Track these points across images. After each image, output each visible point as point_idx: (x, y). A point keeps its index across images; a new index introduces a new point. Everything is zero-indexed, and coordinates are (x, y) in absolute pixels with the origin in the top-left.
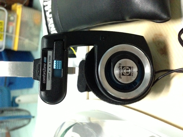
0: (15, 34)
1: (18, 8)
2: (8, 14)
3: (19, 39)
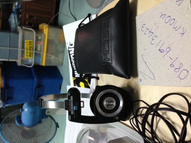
0: (43, 52)
1: (45, 28)
2: (36, 34)
3: (47, 56)
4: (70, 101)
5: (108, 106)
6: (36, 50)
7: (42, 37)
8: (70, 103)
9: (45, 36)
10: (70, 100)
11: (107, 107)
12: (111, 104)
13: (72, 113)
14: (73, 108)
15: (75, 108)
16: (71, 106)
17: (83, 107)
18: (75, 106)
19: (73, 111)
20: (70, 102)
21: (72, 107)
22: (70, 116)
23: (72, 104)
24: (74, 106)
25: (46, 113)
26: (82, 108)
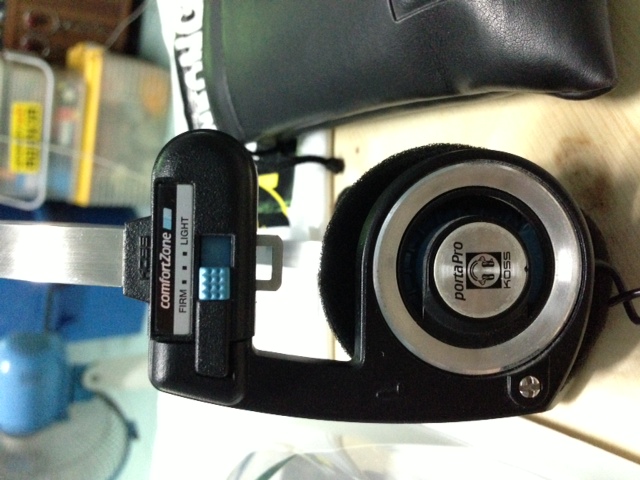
1: (91, 61)
2: (57, 82)
4: (167, 225)
5: (466, 292)
6: (54, 140)
7: (77, 93)
8: (166, 238)
9: (88, 89)
10: (167, 213)
11: (459, 296)
12: (489, 277)
13: (181, 325)
14: (188, 287)
15: (208, 285)
16: (172, 268)
17: (274, 284)
18: (208, 266)
19: (188, 308)
20: (173, 232)
21: (187, 275)
22: (162, 348)
23: (184, 248)
24: (198, 263)
25: (88, 382)
26: (261, 296)
